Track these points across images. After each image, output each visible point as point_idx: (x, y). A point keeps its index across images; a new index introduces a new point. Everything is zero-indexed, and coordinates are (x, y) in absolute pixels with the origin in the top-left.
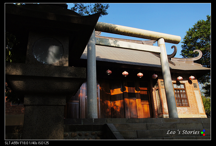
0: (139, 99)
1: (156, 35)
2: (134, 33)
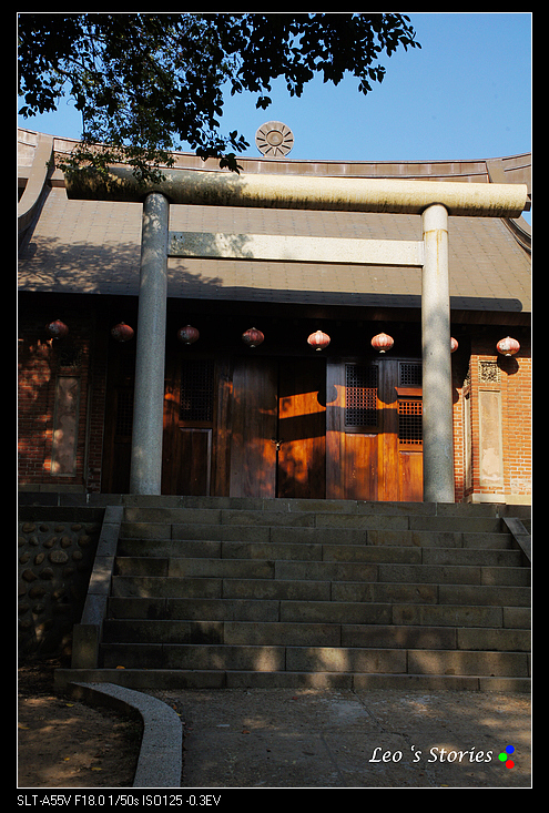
0: (390, 432)
1: (408, 197)
2: (313, 199)
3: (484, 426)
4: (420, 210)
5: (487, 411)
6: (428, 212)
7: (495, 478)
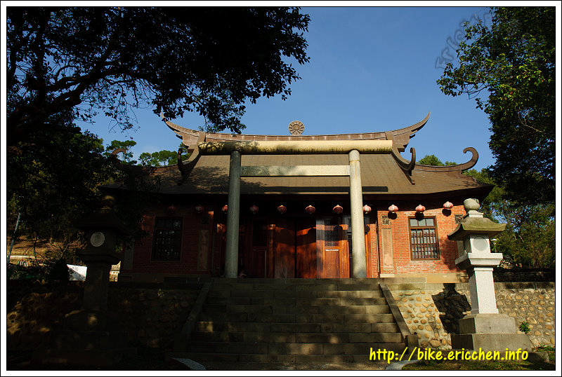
3: (385, 244)
4: (348, 152)
5: (385, 237)
6: (351, 153)
7: (390, 267)
